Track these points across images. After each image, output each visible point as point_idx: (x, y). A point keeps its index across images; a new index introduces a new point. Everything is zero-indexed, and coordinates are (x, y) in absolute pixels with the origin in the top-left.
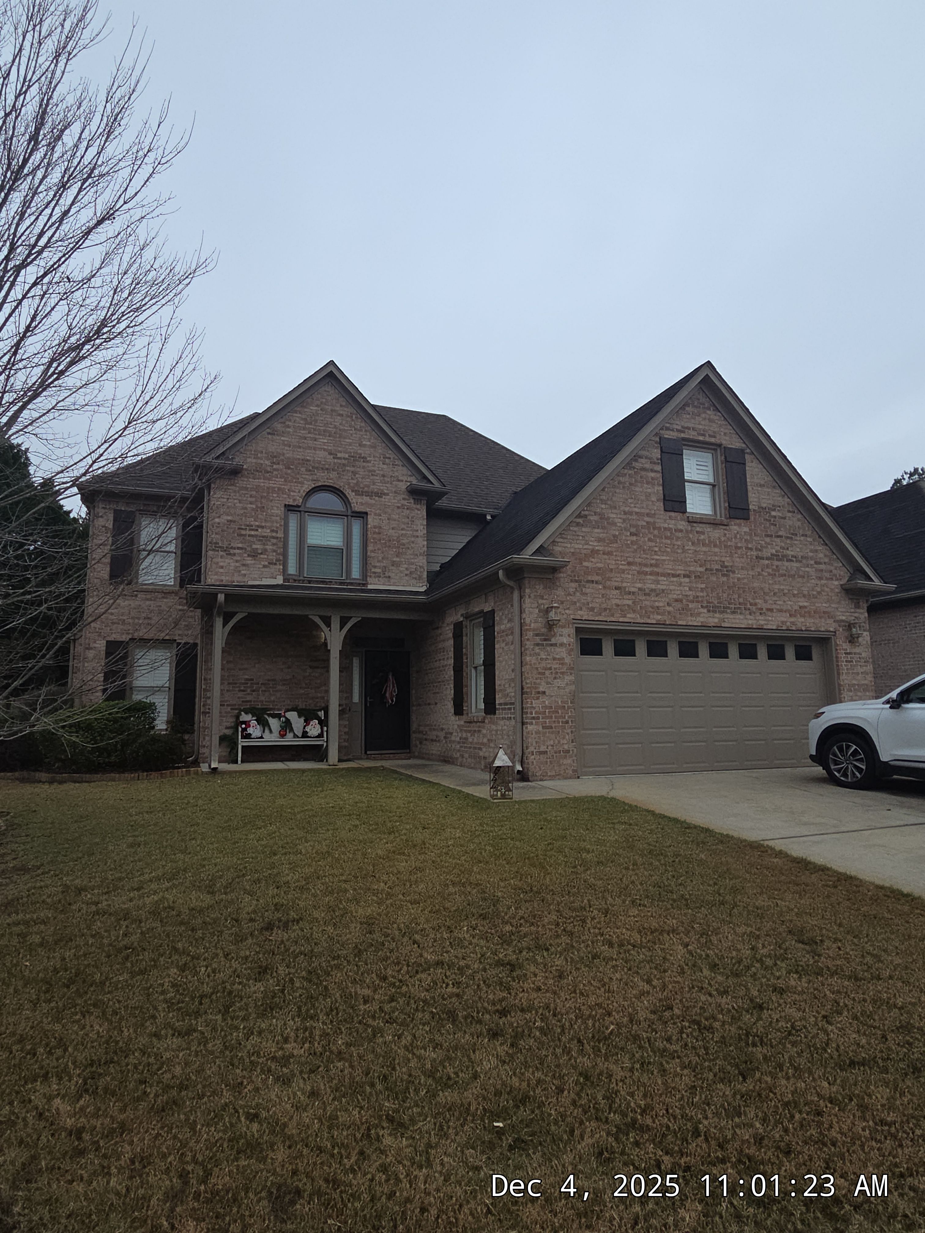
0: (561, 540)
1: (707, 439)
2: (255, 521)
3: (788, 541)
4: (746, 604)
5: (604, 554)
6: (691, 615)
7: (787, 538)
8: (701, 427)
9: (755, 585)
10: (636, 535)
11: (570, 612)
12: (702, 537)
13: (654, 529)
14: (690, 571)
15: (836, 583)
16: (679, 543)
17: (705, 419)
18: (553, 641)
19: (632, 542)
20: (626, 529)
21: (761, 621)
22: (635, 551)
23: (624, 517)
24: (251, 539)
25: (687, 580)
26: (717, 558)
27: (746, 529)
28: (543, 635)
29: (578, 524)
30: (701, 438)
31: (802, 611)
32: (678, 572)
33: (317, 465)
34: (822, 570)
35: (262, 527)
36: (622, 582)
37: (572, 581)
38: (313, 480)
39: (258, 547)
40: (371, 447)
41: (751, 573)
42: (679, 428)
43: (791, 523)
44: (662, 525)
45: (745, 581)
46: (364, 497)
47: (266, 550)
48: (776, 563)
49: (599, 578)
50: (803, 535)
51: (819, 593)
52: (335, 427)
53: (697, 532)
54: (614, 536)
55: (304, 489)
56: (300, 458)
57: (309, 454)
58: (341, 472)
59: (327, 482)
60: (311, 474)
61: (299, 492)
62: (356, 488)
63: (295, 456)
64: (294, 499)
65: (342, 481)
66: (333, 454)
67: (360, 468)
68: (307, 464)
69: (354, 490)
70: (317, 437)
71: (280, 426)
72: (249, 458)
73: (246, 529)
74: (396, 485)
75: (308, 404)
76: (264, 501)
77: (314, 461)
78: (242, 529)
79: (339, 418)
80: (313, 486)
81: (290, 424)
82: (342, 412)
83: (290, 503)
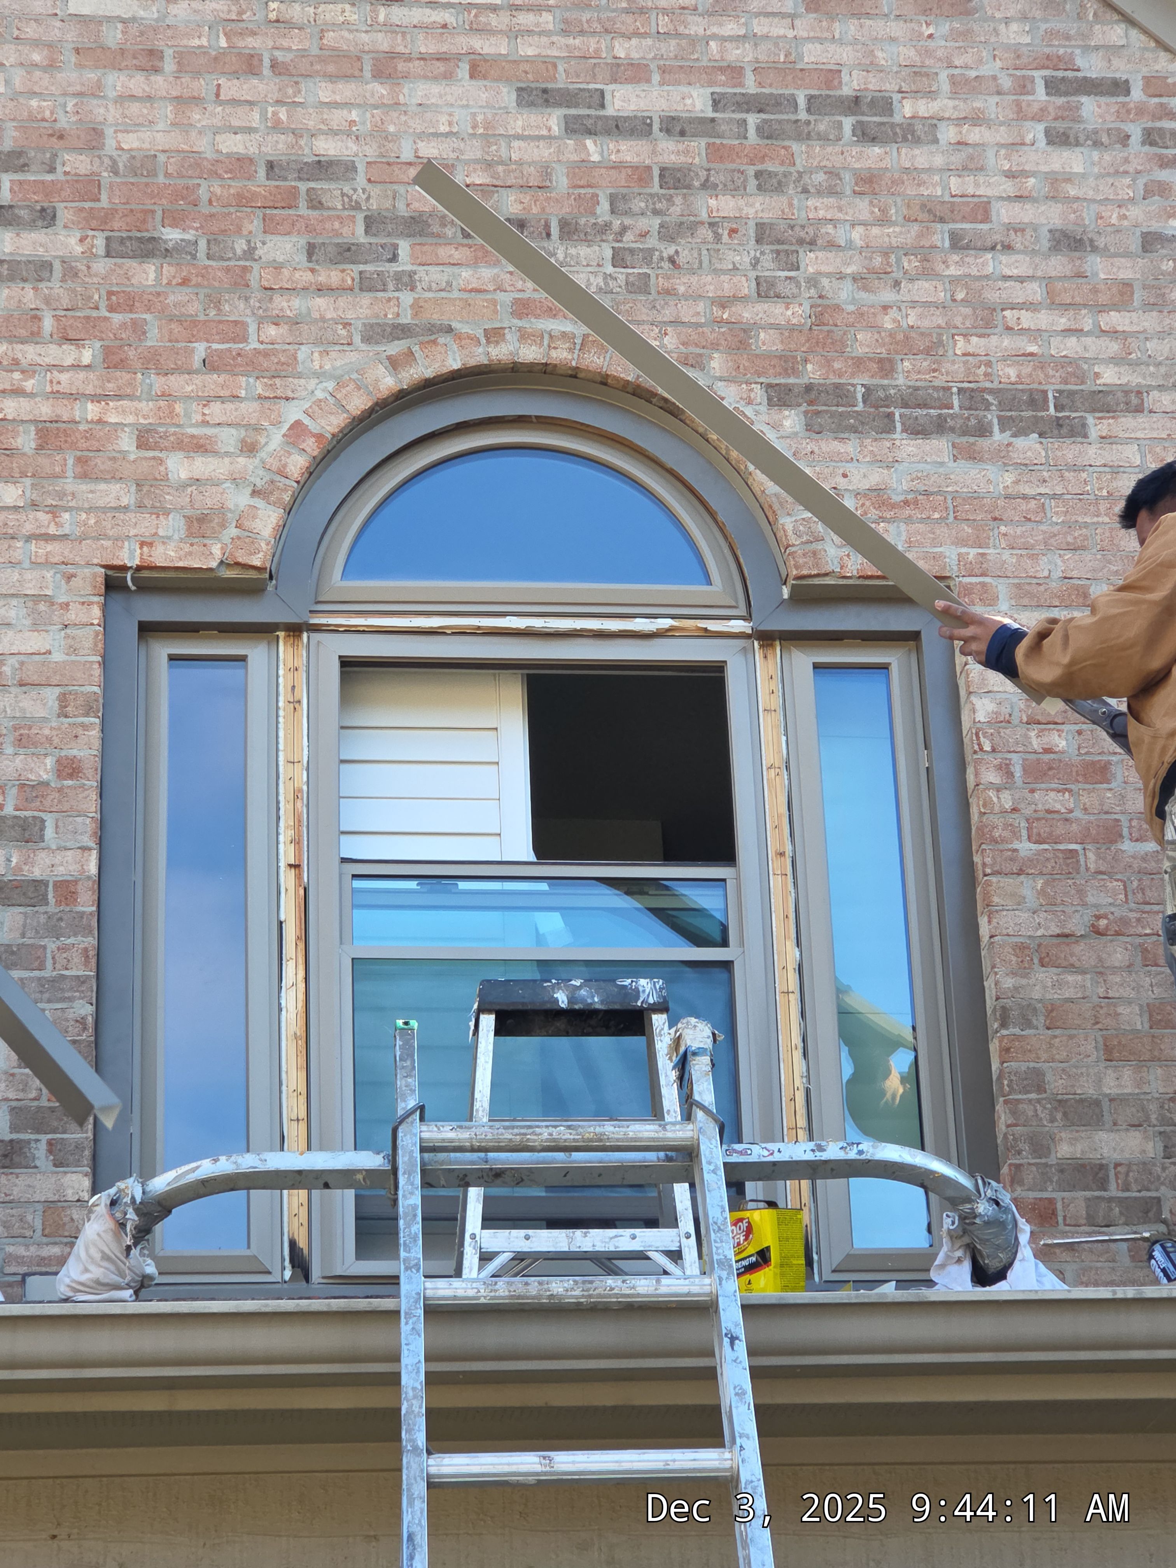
38: (376, 333)
46: (911, 447)
55: (293, 413)
56: (253, 150)
57: (338, 118)
58: (652, 242)
59: (524, 336)
60: (366, 284)
61: (249, 448)
62: (812, 372)
63: (202, 145)
64: (202, 519)
65: (668, 314)
66: (566, 98)
67: (832, 192)
68: (315, 203)
69: (789, 389)
77: (387, 169)
80: (389, 383)
83: (167, 555)
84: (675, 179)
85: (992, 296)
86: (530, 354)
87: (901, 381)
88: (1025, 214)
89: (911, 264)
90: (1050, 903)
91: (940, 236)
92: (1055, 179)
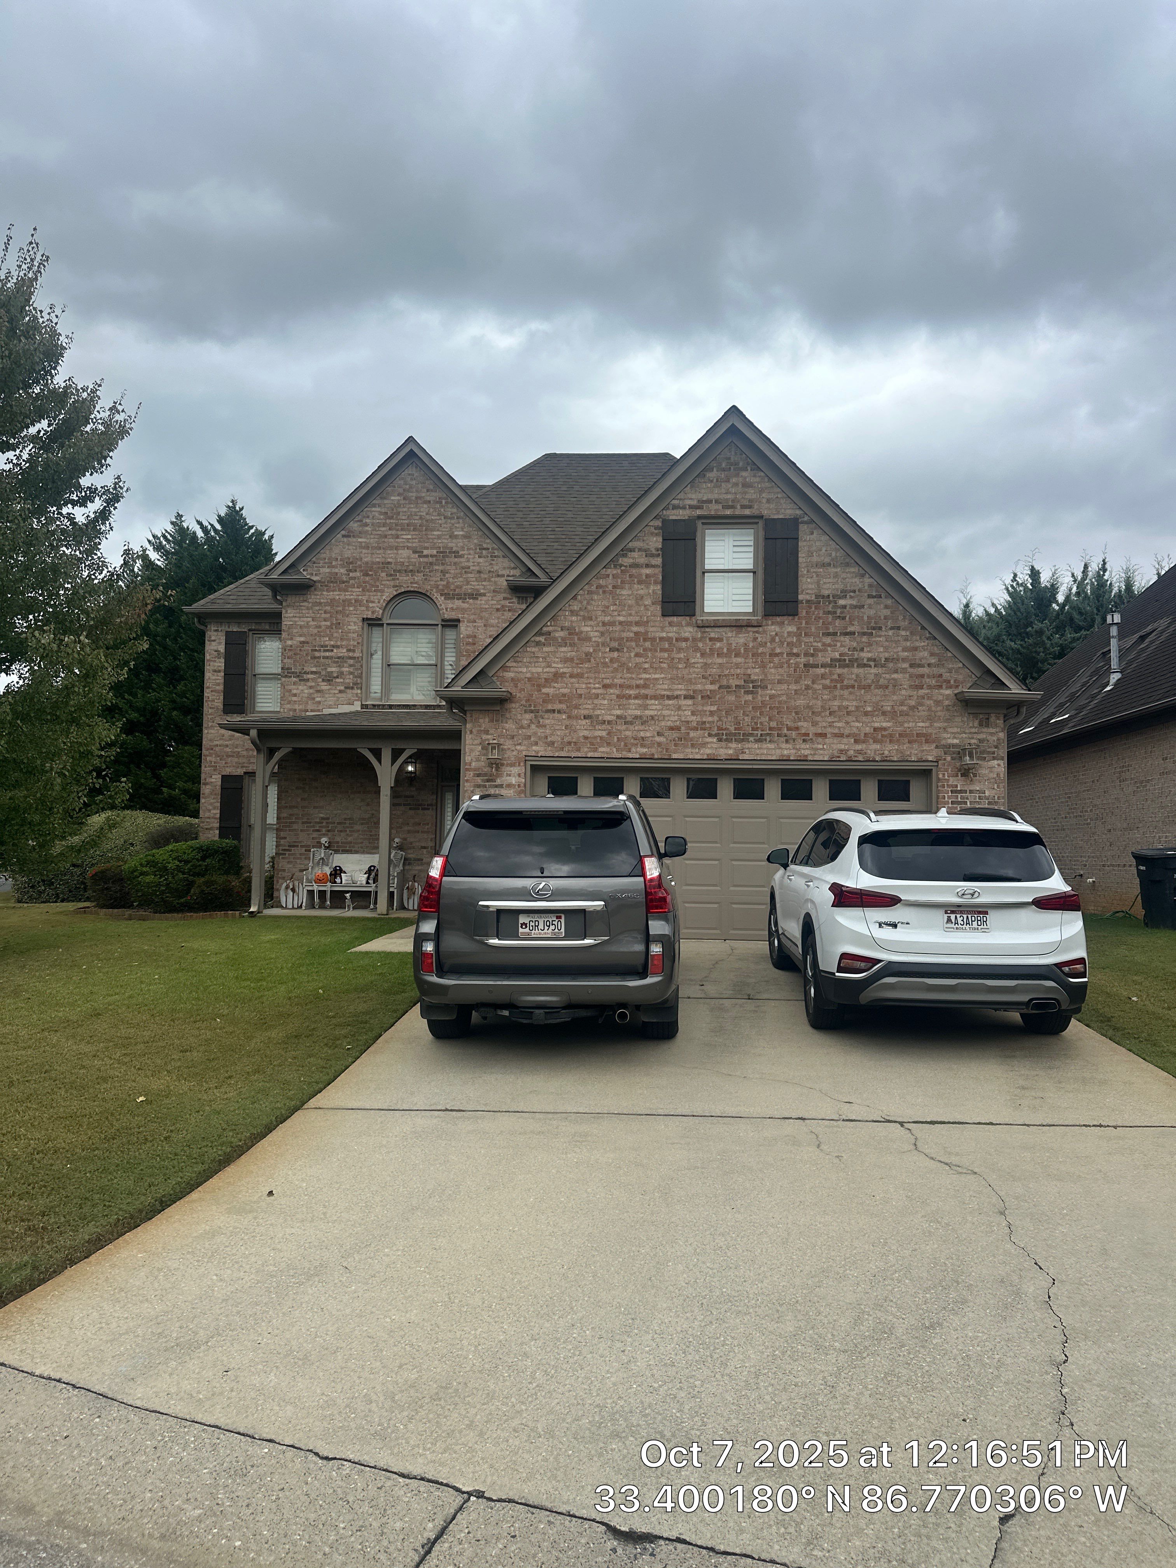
0: (514, 664)
1: (738, 512)
2: (330, 640)
3: (865, 639)
4: (780, 729)
5: (571, 676)
6: (693, 746)
7: (864, 634)
8: (729, 496)
9: (798, 703)
10: (618, 650)
11: (522, 748)
12: (718, 645)
13: (645, 640)
14: (694, 691)
15: (948, 692)
16: (682, 656)
17: (736, 484)
18: (498, 782)
19: (611, 660)
20: (603, 644)
21: (805, 750)
22: (616, 670)
23: (601, 629)
24: (327, 661)
25: (690, 702)
26: (738, 671)
27: (792, 629)
28: (485, 775)
29: (538, 644)
30: (728, 512)
31: (878, 734)
32: (679, 693)
33: (399, 567)
34: (922, 676)
36: (593, 709)
37: (526, 712)
38: (394, 587)
39: (333, 669)
40: (465, 537)
41: (794, 687)
42: (694, 503)
43: (872, 612)
44: (657, 635)
45: (784, 698)
46: (456, 601)
47: (342, 673)
48: (839, 671)
49: (563, 706)
50: (892, 628)
51: (912, 708)
52: (421, 518)
53: (711, 639)
54: (587, 654)
55: (384, 597)
56: (380, 561)
57: (390, 556)
58: (428, 573)
59: (412, 586)
60: (393, 580)
61: (379, 602)
62: (446, 591)
63: (374, 560)
64: (373, 611)
65: (430, 583)
66: (418, 552)
67: (451, 565)
68: (387, 568)
69: (443, 593)
70: (399, 533)
71: (356, 525)
72: (323, 567)
73: (320, 650)
74: (495, 582)
75: (388, 493)
76: (340, 617)
77: (396, 563)
78: (316, 650)
79: (425, 506)
80: (395, 593)
81: (368, 521)
82: (428, 499)
83: (369, 617)
84: (431, 564)
85: (469, 580)
86: (413, 589)
89: (459, 575)
92: (479, 563)
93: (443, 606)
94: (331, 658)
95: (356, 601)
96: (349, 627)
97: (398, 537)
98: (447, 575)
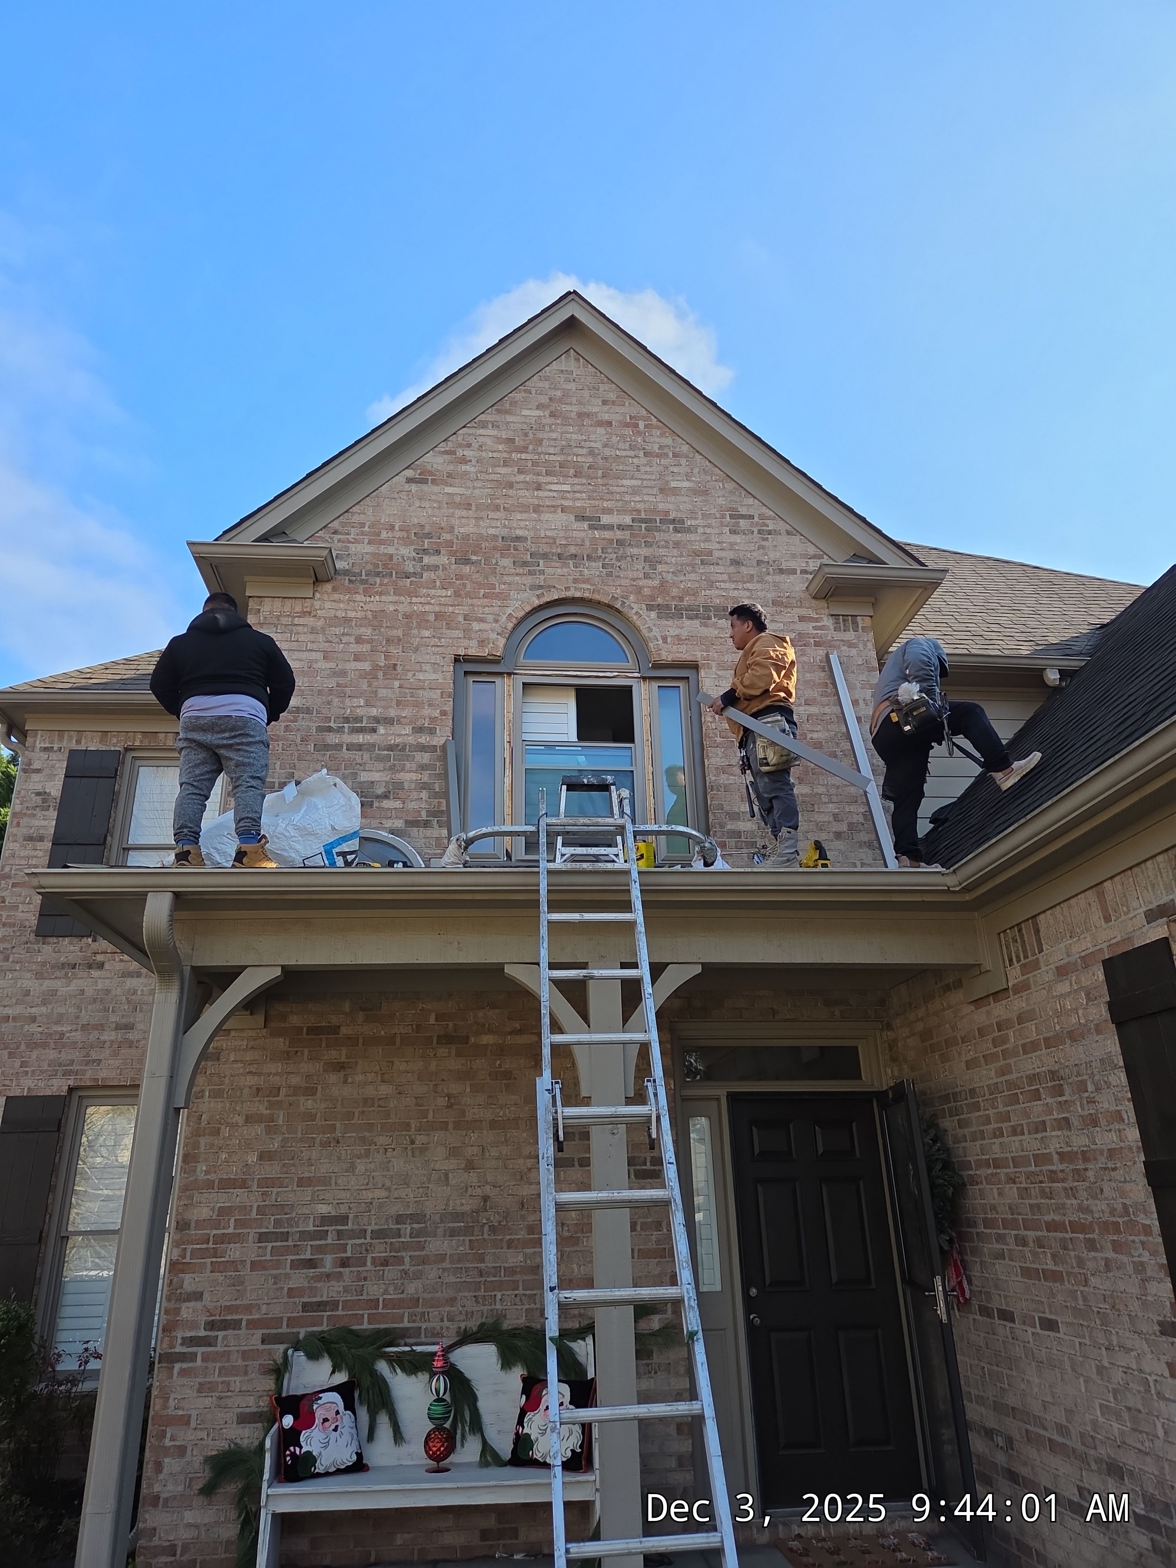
2: (368, 705)
24: (357, 756)
33: (544, 548)
35: (389, 721)
38: (533, 587)
39: (376, 776)
40: (695, 492)
46: (687, 623)
47: (399, 786)
52: (592, 452)
55: (509, 611)
56: (498, 533)
57: (522, 524)
58: (614, 562)
59: (576, 589)
60: (531, 573)
61: (496, 621)
62: (660, 601)
63: (483, 531)
64: (483, 641)
65: (618, 583)
66: (589, 519)
67: (667, 547)
68: (516, 549)
69: (653, 605)
70: (543, 479)
71: (440, 459)
72: (356, 541)
73: (340, 730)
74: (776, 585)
75: (514, 403)
76: (395, 650)
77: (536, 539)
78: (330, 729)
79: (601, 430)
80: (537, 602)
81: (468, 453)
82: (606, 417)
83: (472, 652)
84: (621, 543)
85: (713, 579)
86: (578, 594)
87: (685, 603)
88: (723, 554)
89: (689, 568)
90: (726, 756)
91: (698, 561)
92: (732, 544)
93: (656, 632)
94: (371, 747)
95: (438, 616)
96: (421, 676)
97: (539, 488)
98: (660, 568)
